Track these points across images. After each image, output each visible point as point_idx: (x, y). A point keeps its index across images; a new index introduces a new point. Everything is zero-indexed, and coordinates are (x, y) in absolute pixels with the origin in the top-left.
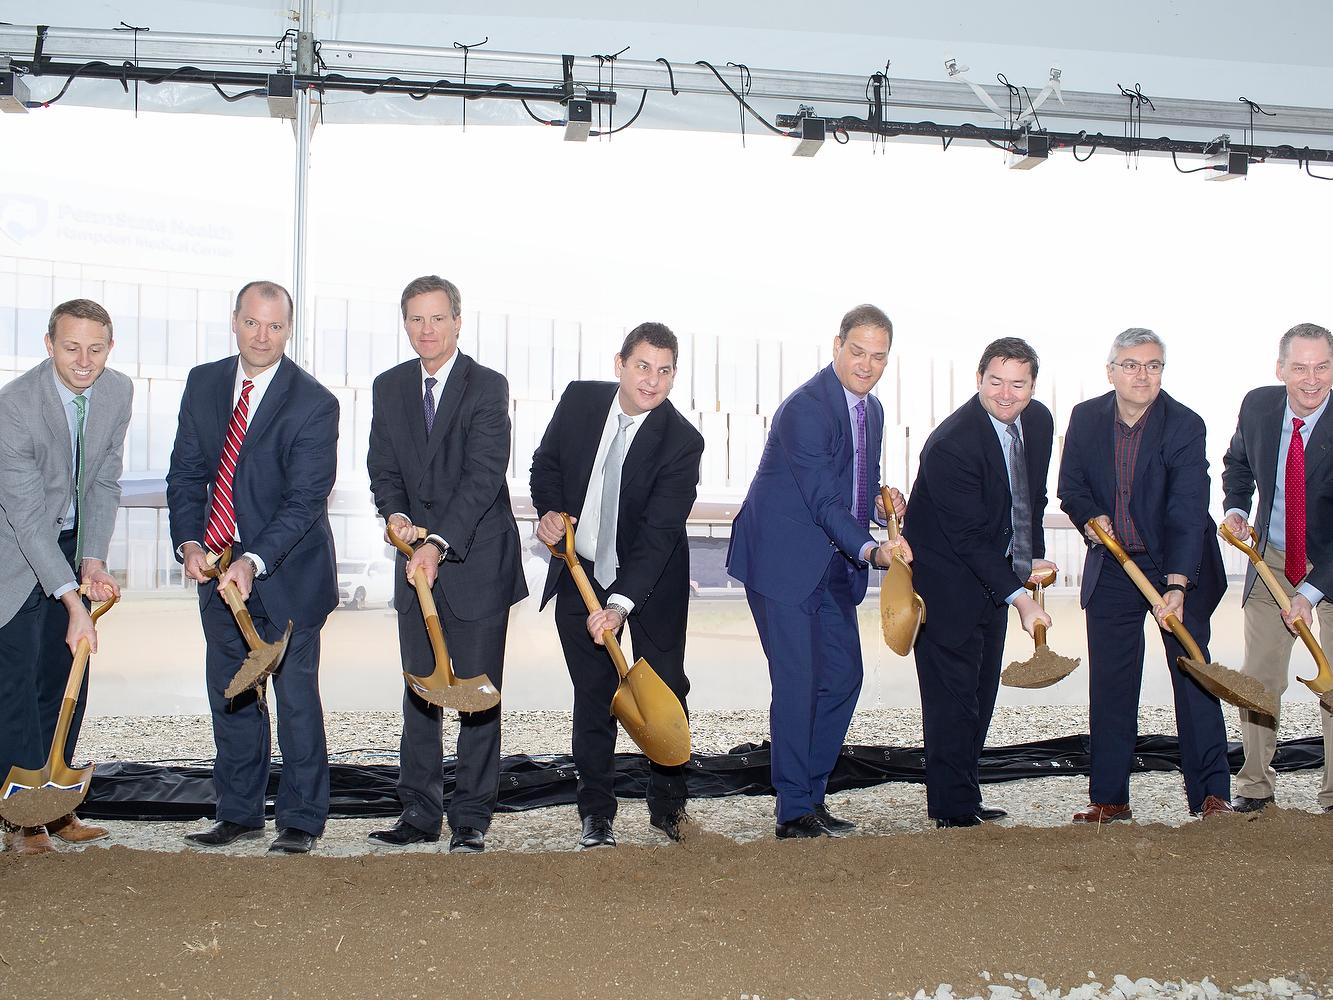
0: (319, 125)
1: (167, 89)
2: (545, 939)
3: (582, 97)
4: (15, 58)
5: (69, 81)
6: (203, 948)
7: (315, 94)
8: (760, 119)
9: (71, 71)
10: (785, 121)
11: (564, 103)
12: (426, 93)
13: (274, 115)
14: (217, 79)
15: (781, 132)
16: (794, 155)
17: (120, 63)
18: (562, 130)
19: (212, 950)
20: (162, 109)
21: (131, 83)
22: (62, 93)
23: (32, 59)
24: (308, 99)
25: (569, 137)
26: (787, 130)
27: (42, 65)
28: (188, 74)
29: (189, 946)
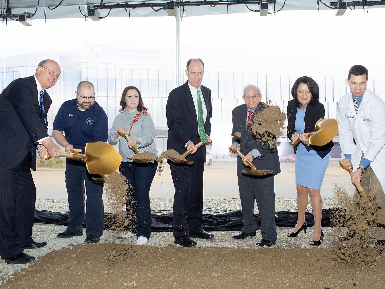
0: (183, 17)
1: (138, 10)
2: (246, 286)
3: (265, 2)
4: (95, 5)
5: (110, 10)
6: (130, 284)
7: (182, 7)
8: (324, 4)
9: (110, 7)
10: (333, 4)
11: (259, 4)
12: (215, 4)
13: (169, 15)
14: (152, 5)
15: (331, 8)
16: (336, 15)
17: (124, 3)
18: (259, 13)
19: (132, 285)
20: (138, 16)
21: (128, 9)
22: (109, 14)
23: (100, 5)
24: (179, 9)
25: (261, 15)
26: (334, 7)
27: (103, 6)
28: (144, 5)
29: (126, 283)
